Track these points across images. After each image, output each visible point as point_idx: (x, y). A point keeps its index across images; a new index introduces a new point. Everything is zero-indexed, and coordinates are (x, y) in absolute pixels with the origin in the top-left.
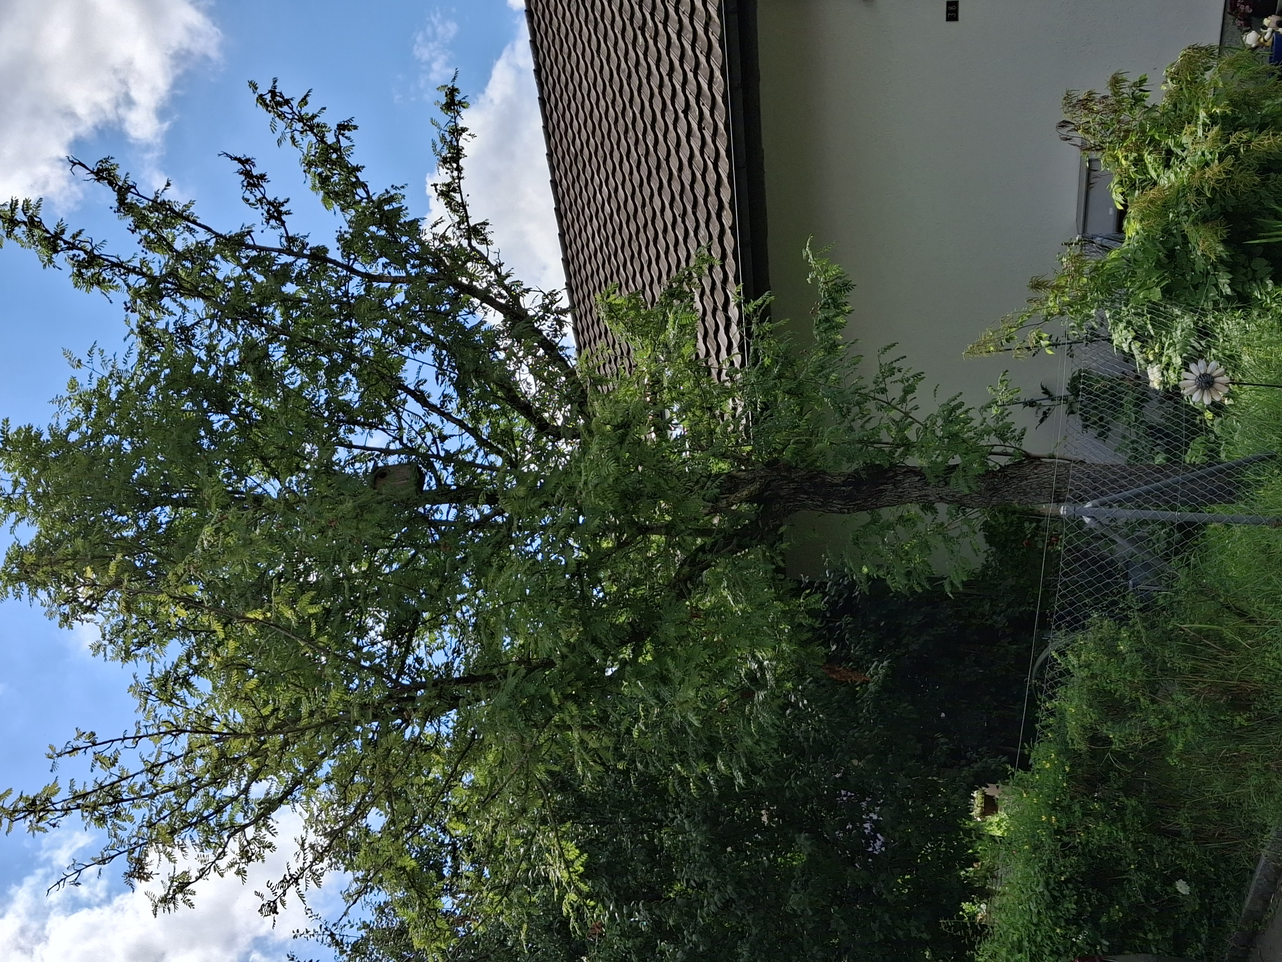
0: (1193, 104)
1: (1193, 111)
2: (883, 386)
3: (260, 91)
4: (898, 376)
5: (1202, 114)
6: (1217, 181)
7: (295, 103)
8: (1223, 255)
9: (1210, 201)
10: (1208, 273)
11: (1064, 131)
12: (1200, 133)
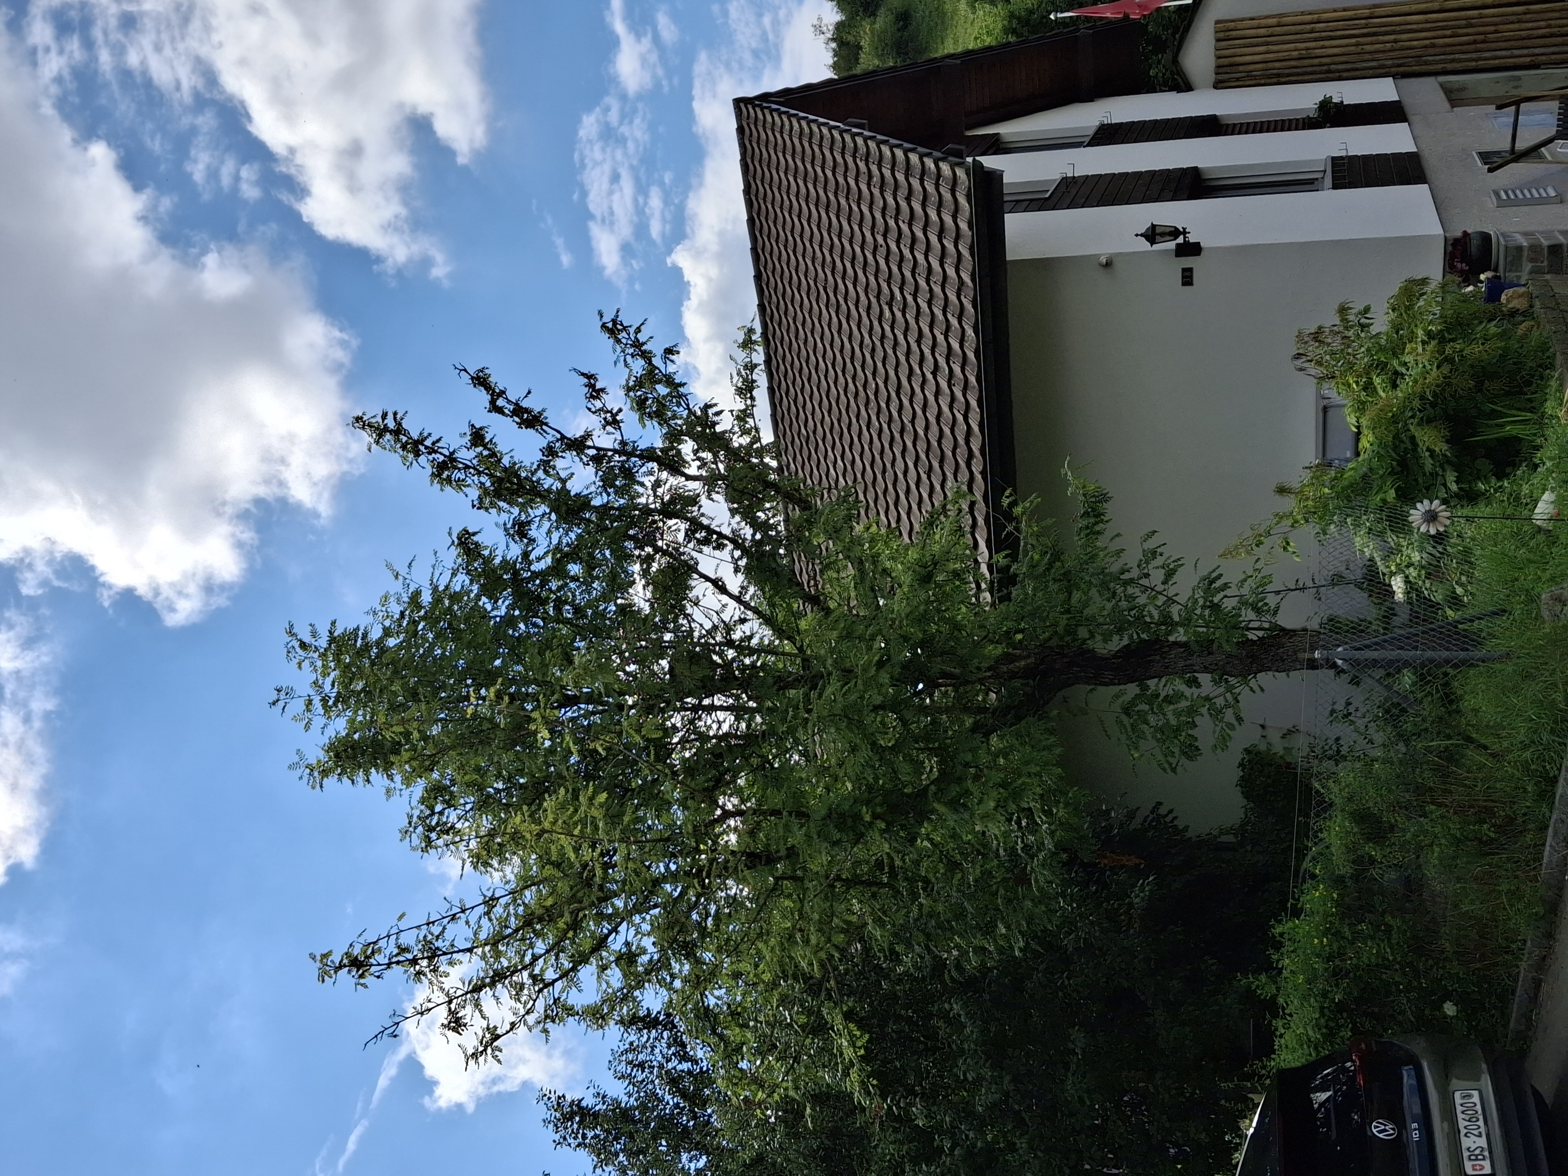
0: (1413, 326)
1: (1413, 332)
2: (1146, 571)
3: (605, 320)
4: (1159, 561)
5: (1420, 332)
6: (1438, 386)
7: (632, 330)
8: (1448, 454)
9: (1433, 405)
10: (1437, 474)
11: (1299, 363)
12: (1420, 350)
